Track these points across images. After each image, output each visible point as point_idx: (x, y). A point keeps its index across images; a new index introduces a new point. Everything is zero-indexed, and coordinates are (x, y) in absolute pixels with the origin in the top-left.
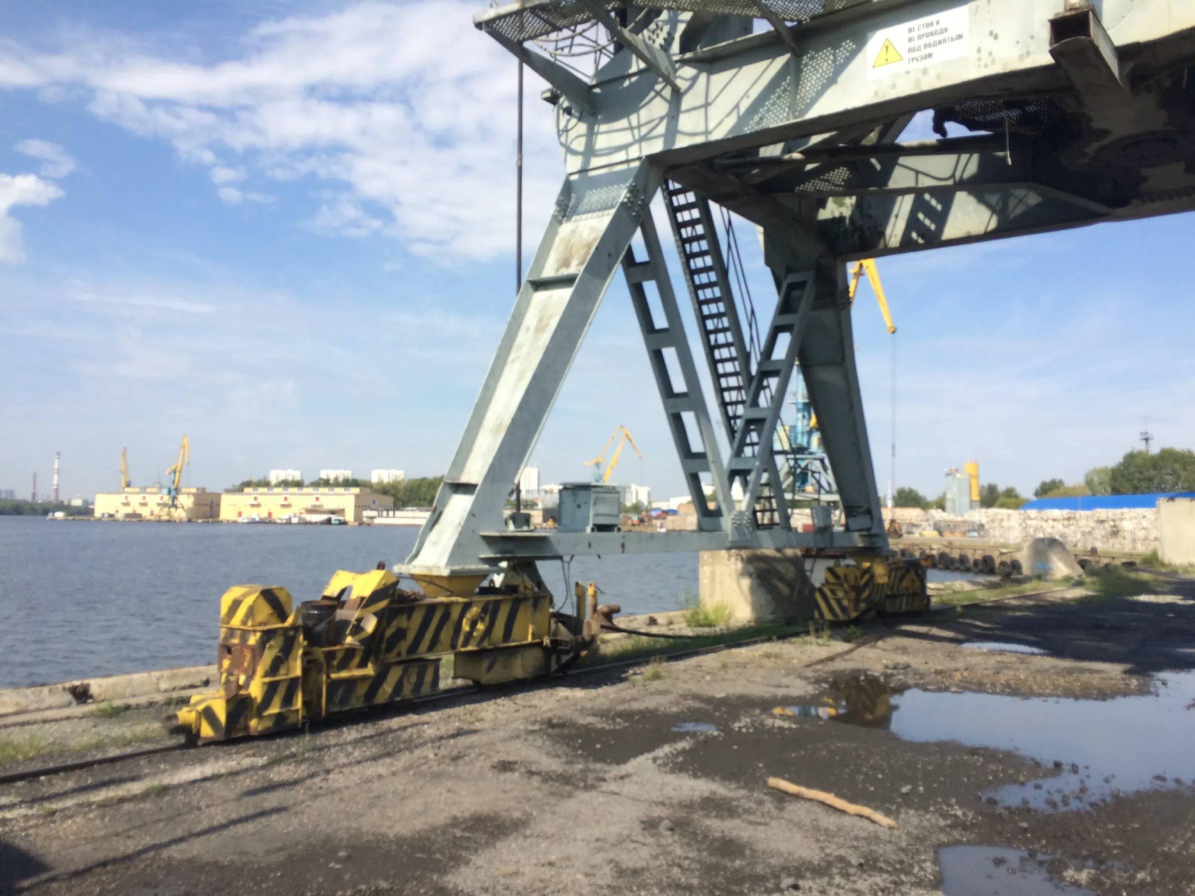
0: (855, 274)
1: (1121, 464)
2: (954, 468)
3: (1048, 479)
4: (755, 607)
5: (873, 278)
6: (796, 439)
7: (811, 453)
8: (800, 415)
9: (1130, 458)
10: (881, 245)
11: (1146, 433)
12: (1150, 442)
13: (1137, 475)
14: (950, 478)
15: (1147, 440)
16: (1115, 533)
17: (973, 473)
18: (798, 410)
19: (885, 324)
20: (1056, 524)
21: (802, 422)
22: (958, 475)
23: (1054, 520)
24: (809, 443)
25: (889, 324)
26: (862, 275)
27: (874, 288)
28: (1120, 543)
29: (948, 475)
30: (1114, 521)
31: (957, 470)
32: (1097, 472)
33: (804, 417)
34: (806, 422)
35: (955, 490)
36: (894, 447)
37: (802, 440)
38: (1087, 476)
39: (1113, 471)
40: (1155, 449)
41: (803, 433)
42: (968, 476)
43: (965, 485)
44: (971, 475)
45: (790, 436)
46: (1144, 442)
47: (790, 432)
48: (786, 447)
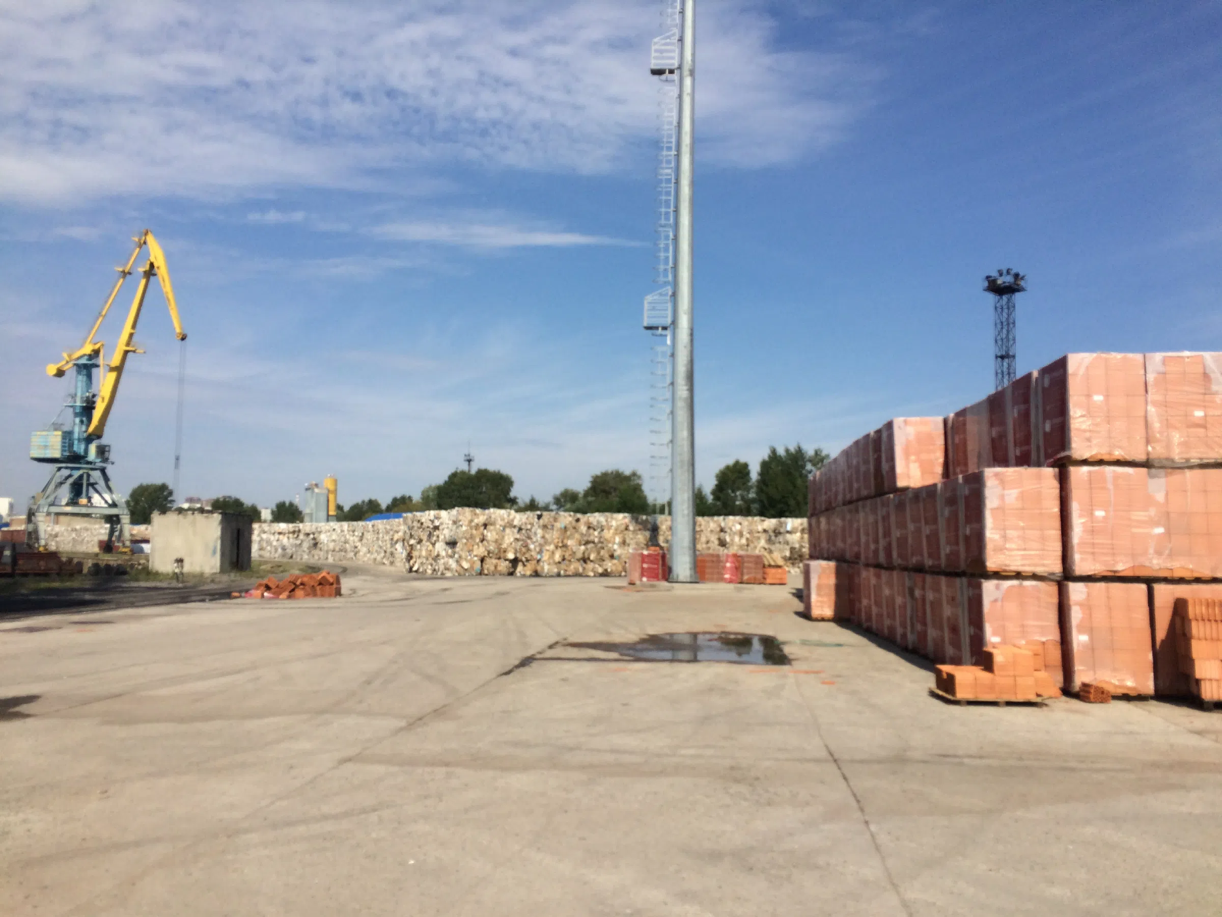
0: (145, 272)
1: (446, 482)
2: (314, 482)
5: (164, 281)
6: (71, 445)
7: (90, 463)
8: (77, 420)
9: (454, 476)
11: (469, 455)
12: (472, 463)
14: (309, 493)
15: (469, 461)
17: (331, 487)
18: (76, 415)
19: (174, 329)
21: (80, 428)
22: (316, 490)
24: (86, 450)
25: (178, 330)
26: (155, 275)
27: (164, 290)
29: (307, 489)
31: (316, 485)
32: (430, 488)
33: (82, 422)
34: (84, 428)
35: (313, 505)
37: (80, 449)
38: (424, 492)
39: (439, 488)
40: (473, 471)
41: (79, 440)
42: (326, 491)
43: (323, 500)
44: (329, 491)
45: (63, 443)
46: (467, 463)
47: (64, 438)
48: (57, 454)
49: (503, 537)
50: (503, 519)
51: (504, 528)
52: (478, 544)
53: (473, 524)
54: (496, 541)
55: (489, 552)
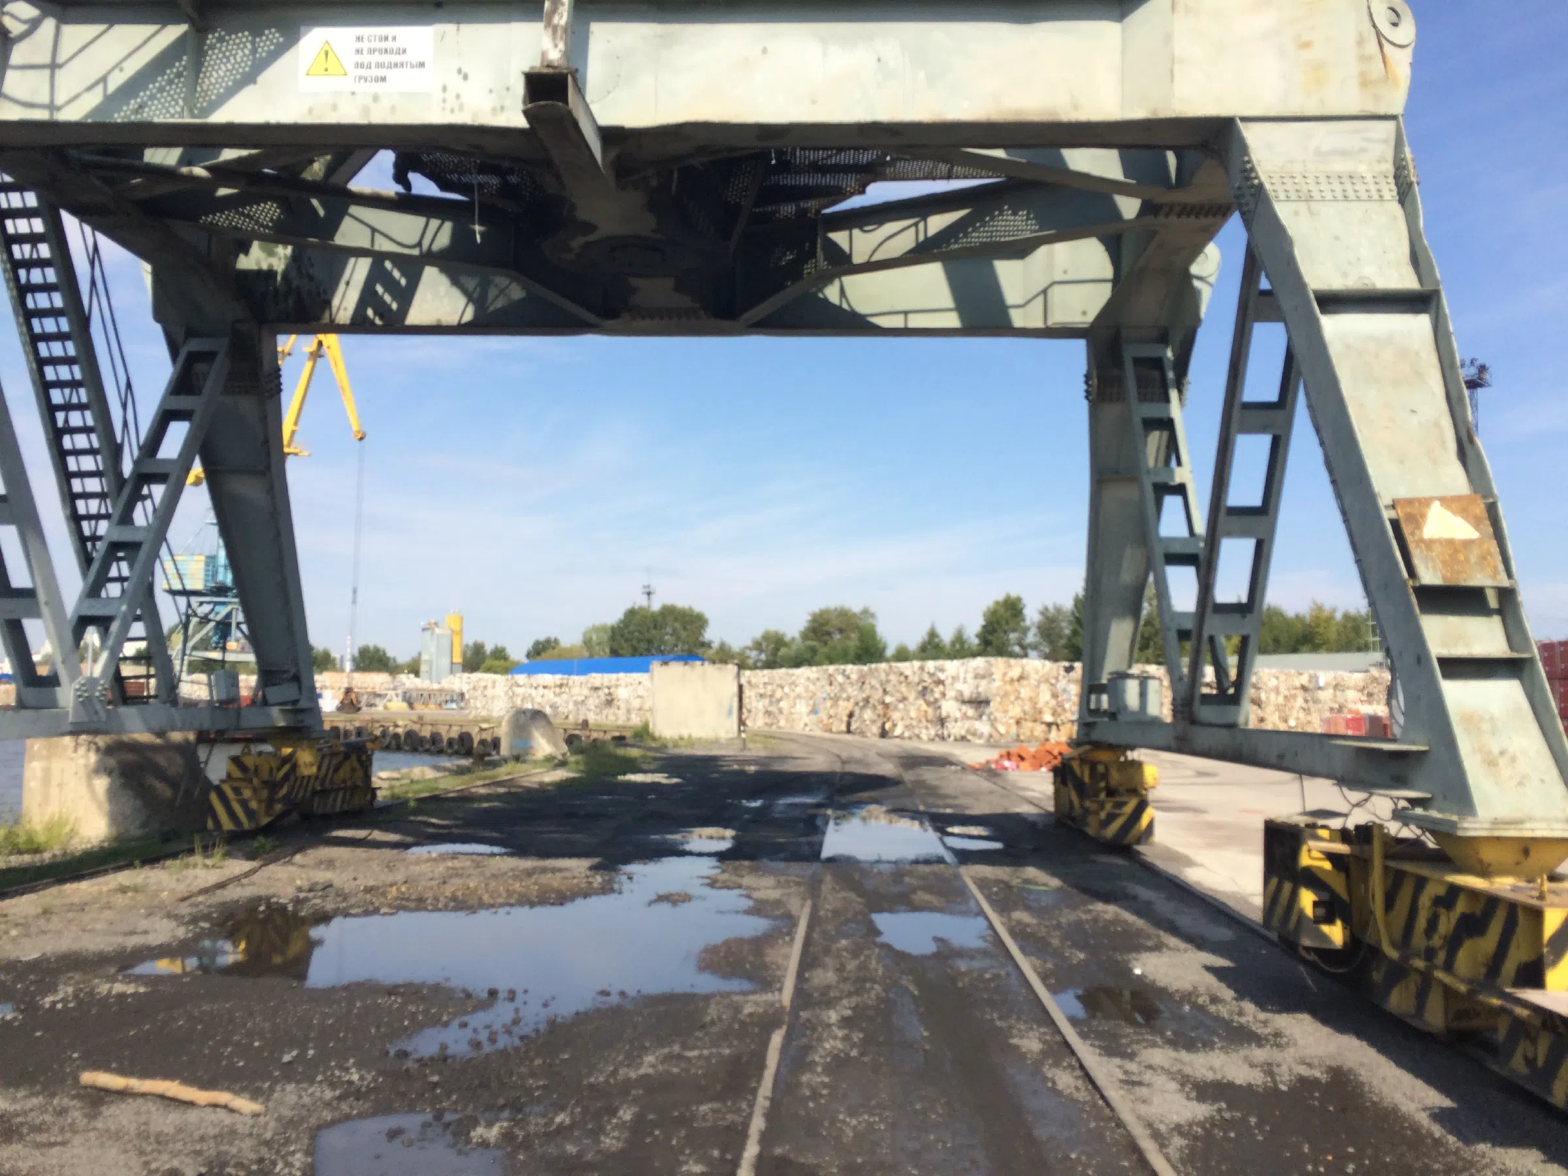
0: (312, 353)
1: (621, 621)
2: (433, 621)
3: (542, 638)
4: (115, 818)
5: (336, 363)
6: (215, 574)
9: (631, 613)
10: (326, 319)
11: (649, 587)
12: (653, 597)
13: (636, 634)
14: (428, 633)
15: (649, 594)
16: (610, 702)
17: (457, 628)
19: (350, 427)
20: (546, 691)
22: (437, 631)
23: (545, 687)
25: (355, 427)
26: (321, 356)
27: (337, 376)
28: (615, 714)
29: (424, 630)
30: (609, 688)
31: (436, 624)
32: (596, 629)
35: (433, 649)
36: (355, 592)
37: (226, 578)
38: (585, 634)
39: (613, 629)
40: (656, 606)
41: (225, 567)
42: (449, 632)
43: (446, 644)
44: (453, 631)
45: (207, 570)
46: (646, 596)
47: (207, 564)
48: (199, 585)
49: (1038, 695)
50: (1037, 672)
51: (1039, 682)
52: (1013, 703)
53: (1007, 678)
54: (1031, 699)
55: (1025, 713)
